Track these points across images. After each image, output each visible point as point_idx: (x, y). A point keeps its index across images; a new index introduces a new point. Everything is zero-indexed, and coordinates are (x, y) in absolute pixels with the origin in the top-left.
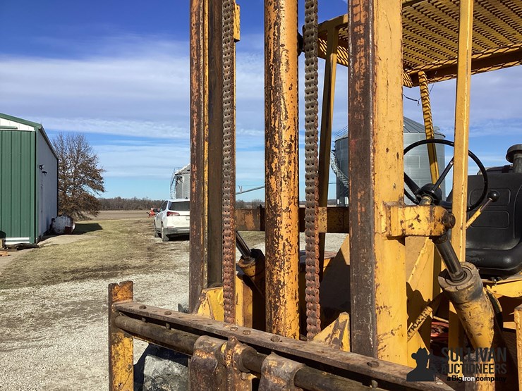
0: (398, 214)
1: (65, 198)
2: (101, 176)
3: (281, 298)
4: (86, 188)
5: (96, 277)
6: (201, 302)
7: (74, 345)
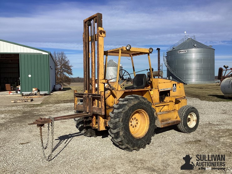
0: (102, 81)
1: (57, 78)
2: (71, 68)
5: (71, 102)
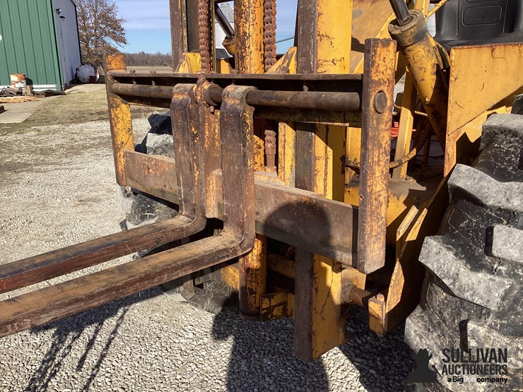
1: (88, 51)
2: (122, 26)
3: (247, 49)
4: (108, 39)
6: (181, 63)
7: (102, 168)
